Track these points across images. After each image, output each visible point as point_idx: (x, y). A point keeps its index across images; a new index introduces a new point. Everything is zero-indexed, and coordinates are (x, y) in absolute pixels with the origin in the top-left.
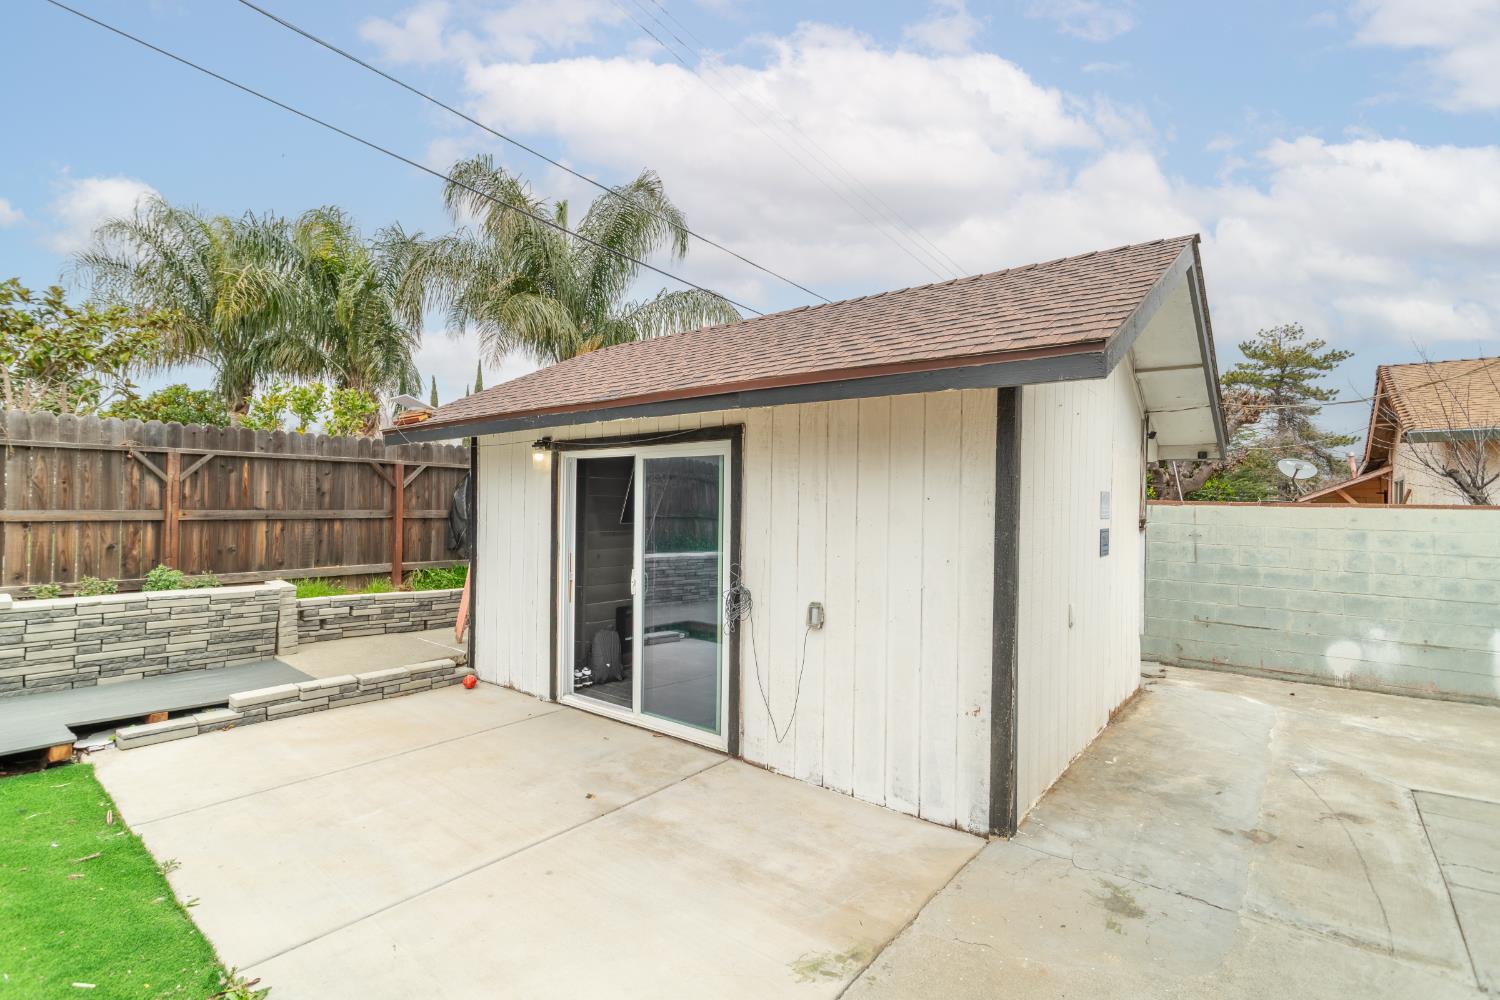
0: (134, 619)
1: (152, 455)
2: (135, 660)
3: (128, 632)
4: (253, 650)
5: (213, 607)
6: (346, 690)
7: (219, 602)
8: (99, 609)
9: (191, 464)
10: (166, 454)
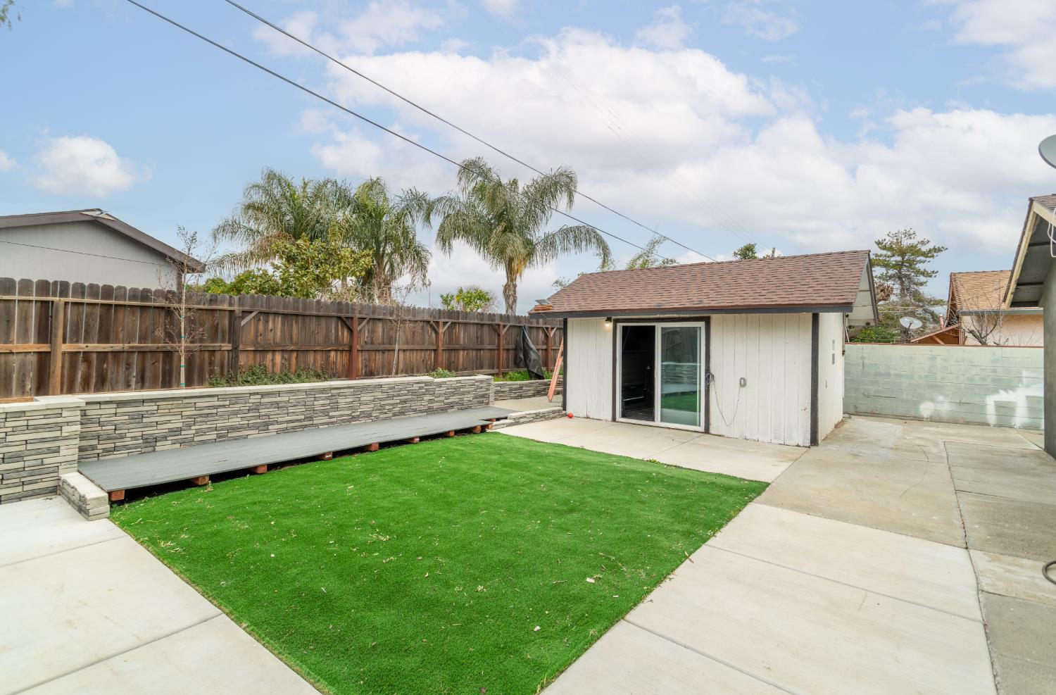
4: (483, 402)
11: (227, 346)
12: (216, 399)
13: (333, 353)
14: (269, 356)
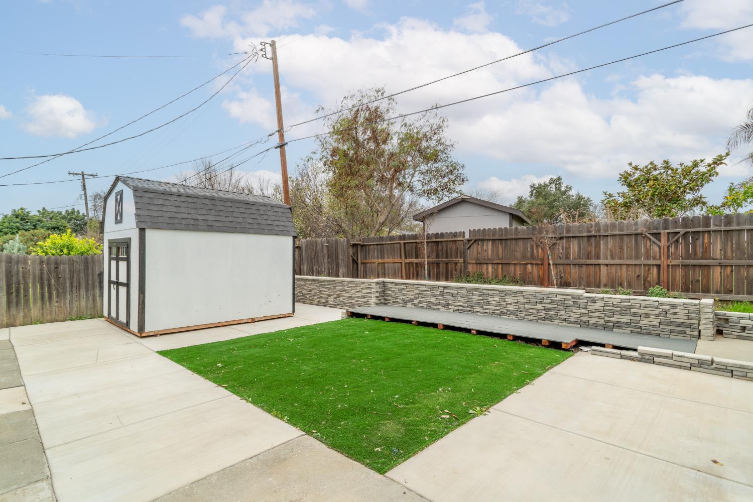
0: (624, 307)
1: (653, 234)
2: (627, 324)
3: (623, 312)
4: (685, 333)
5: (660, 307)
6: (702, 364)
7: (663, 305)
8: (611, 300)
9: (675, 236)
10: (660, 233)
11: (461, 260)
12: (424, 287)
13: (529, 266)
14: (485, 266)
